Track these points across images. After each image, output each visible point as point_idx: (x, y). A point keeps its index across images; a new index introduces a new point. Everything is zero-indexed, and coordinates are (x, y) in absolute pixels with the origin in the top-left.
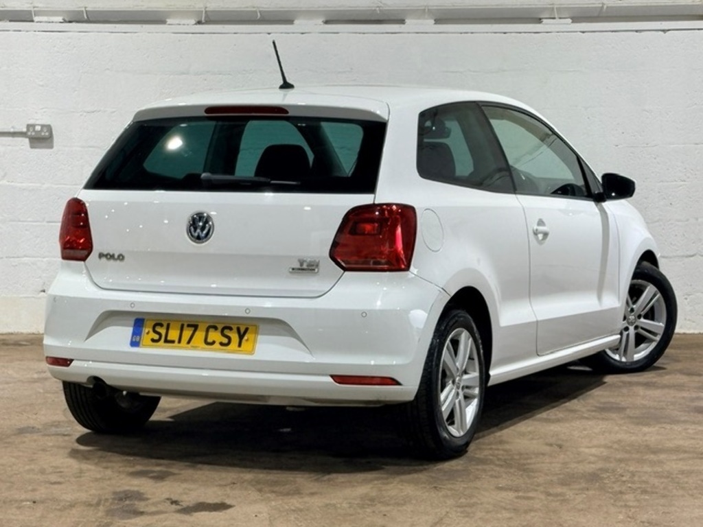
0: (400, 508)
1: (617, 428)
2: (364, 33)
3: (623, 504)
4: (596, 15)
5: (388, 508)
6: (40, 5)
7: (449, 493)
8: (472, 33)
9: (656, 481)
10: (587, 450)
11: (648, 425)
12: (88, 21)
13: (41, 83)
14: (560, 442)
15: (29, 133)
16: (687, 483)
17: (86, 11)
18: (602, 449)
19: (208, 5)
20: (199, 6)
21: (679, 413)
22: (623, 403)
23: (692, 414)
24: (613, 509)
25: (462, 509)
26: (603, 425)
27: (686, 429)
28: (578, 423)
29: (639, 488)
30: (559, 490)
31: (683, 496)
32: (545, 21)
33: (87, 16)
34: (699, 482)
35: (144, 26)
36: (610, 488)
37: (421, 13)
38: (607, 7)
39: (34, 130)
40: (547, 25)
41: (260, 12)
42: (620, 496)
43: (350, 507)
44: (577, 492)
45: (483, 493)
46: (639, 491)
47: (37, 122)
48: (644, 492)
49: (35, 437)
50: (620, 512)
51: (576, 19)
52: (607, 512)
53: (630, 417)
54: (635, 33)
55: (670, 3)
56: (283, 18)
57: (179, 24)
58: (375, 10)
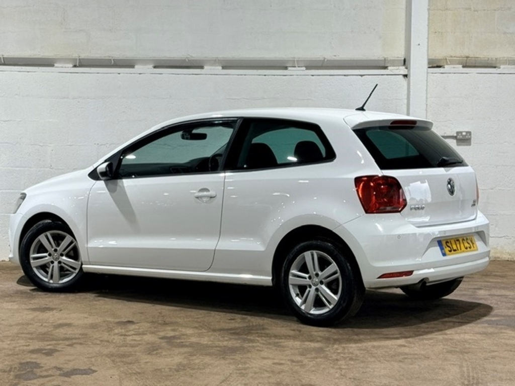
0: (201, 371)
2: (178, 74)
3: (338, 367)
4: (320, 65)
5: (194, 372)
7: (232, 361)
8: (245, 75)
9: (358, 352)
10: (316, 333)
12: (5, 64)
16: (376, 353)
17: (3, 58)
19: (81, 55)
20: (75, 55)
24: (332, 371)
25: (240, 371)
29: (348, 357)
30: (299, 358)
31: (374, 362)
32: (289, 68)
33: (4, 60)
34: (384, 353)
35: (40, 68)
36: (330, 357)
37: (214, 62)
38: (327, 60)
40: (291, 71)
41: (114, 60)
42: (336, 362)
43: (170, 371)
44: (310, 360)
45: (252, 361)
46: (348, 359)
48: (351, 359)
50: (336, 372)
51: (308, 68)
52: (328, 373)
54: (343, 77)
55: (364, 58)
56: (128, 64)
57: (62, 67)
58: (185, 60)
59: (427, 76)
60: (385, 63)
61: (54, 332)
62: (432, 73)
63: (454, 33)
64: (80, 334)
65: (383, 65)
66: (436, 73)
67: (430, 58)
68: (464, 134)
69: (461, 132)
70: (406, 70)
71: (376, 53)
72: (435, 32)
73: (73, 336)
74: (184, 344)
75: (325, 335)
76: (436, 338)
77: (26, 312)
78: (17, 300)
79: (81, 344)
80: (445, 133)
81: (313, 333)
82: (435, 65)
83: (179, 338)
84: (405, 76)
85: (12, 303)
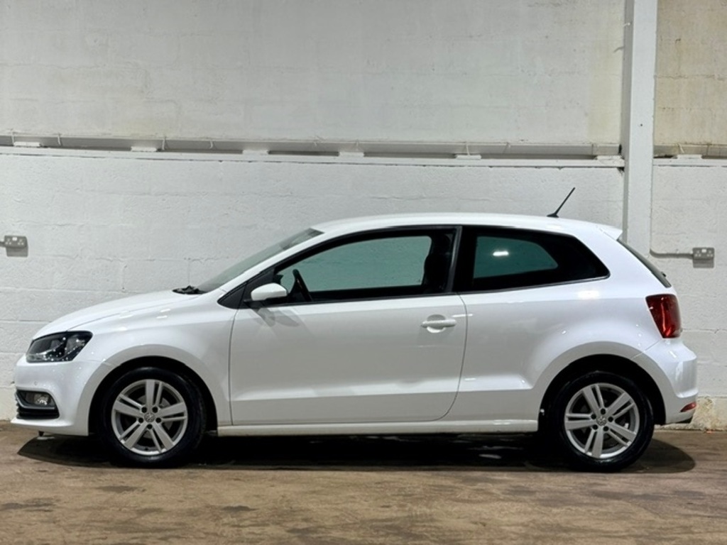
1: (530, 509)
2: (303, 163)
4: (501, 152)
6: (19, 131)
8: (396, 165)
10: (507, 528)
11: (555, 506)
12: (61, 147)
13: (18, 200)
14: (483, 521)
15: (7, 243)
17: (61, 138)
18: (520, 527)
19: (168, 136)
20: (160, 136)
21: (581, 497)
22: (532, 487)
23: (592, 497)
26: (517, 507)
27: (589, 511)
28: (495, 504)
32: (459, 156)
33: (61, 142)
35: (112, 152)
37: (353, 147)
38: (512, 146)
39: (11, 240)
40: (460, 160)
41: (213, 143)
47: (14, 234)
49: (19, 512)
51: (485, 155)
53: (539, 500)
54: (535, 169)
55: (564, 144)
56: (233, 148)
57: (142, 151)
58: (313, 144)
59: (653, 170)
60: (592, 151)
61: (138, 520)
62: (660, 165)
63: (691, 109)
64: (176, 524)
65: (590, 153)
66: (664, 166)
67: (656, 144)
68: (704, 251)
69: (700, 249)
70: (623, 161)
71: (579, 137)
72: (663, 108)
73: (166, 526)
74: (323, 539)
75: (521, 530)
76: (679, 538)
77: (96, 492)
78: (81, 475)
79: (178, 537)
80: (677, 250)
81: (503, 528)
82: (663, 154)
83: (315, 532)
84: (621, 169)
85: (75, 480)
